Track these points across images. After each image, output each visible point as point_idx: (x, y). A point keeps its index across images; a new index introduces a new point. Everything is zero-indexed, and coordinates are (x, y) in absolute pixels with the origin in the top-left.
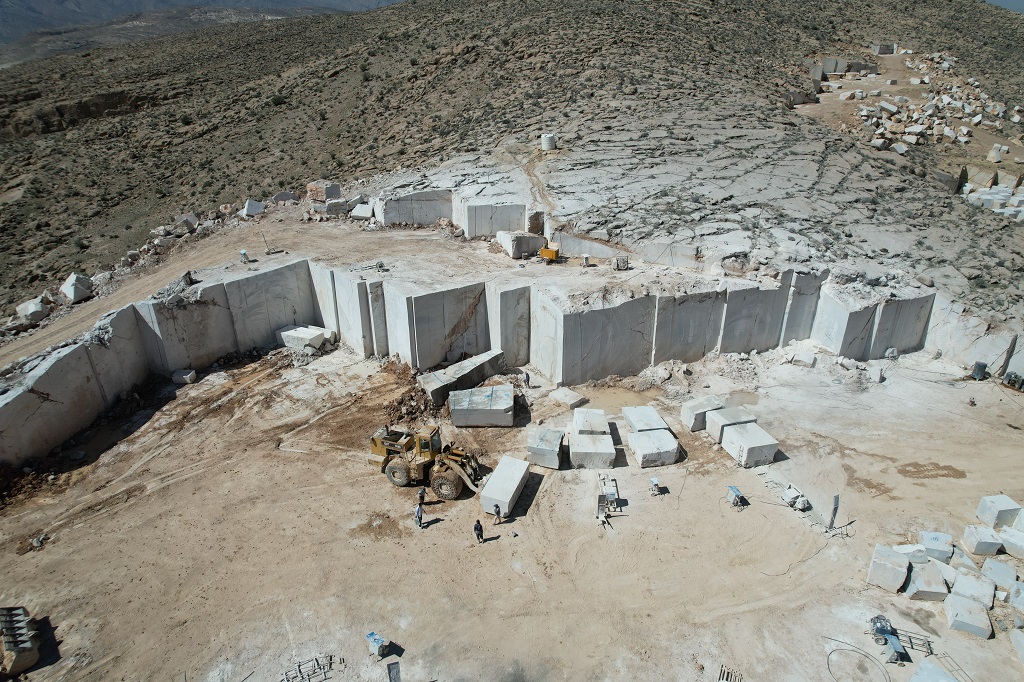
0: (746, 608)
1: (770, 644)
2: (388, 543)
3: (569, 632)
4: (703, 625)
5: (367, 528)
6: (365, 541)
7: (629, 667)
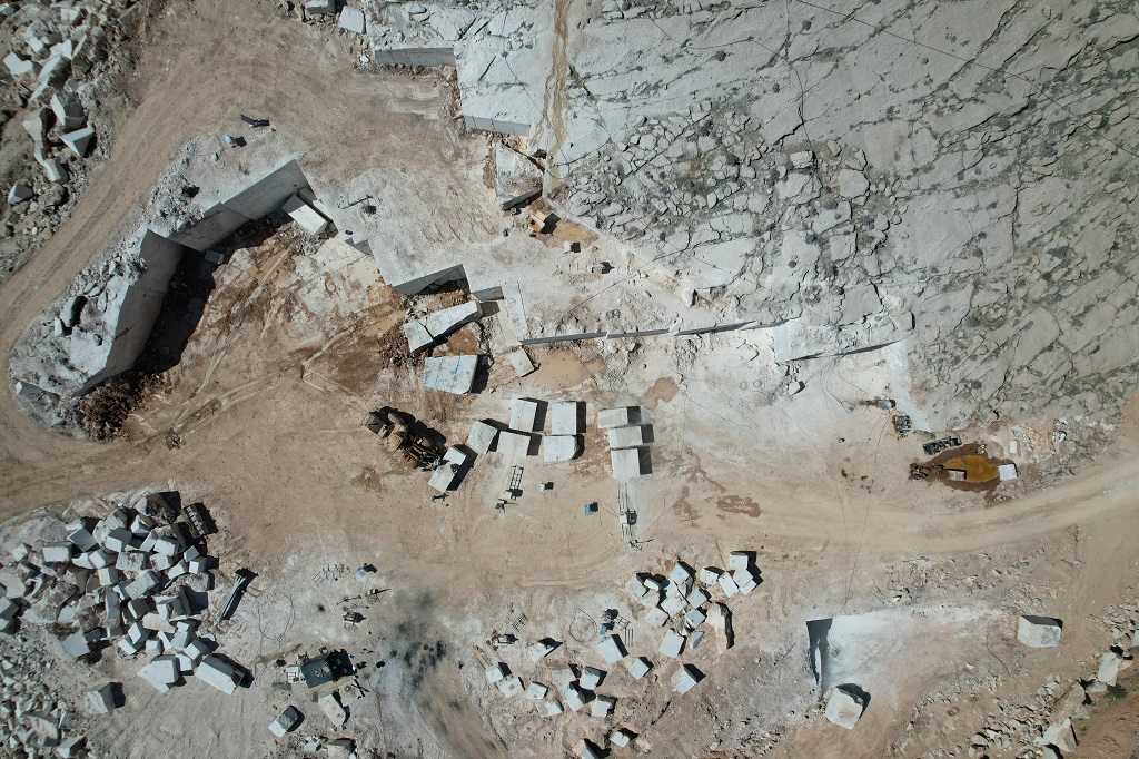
0: (552, 583)
1: (551, 607)
2: (373, 494)
3: (457, 578)
4: (525, 589)
5: (361, 479)
6: (359, 490)
7: (480, 603)
